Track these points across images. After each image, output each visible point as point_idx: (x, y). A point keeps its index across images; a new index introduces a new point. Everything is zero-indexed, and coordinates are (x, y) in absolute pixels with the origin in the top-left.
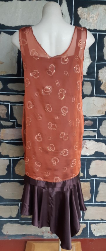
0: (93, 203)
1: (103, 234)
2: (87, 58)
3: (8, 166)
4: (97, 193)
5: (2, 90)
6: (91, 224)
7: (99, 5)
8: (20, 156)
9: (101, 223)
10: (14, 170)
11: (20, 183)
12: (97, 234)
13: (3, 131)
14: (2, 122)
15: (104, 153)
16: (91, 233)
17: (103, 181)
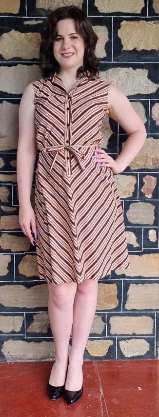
0: (122, 312)
1: (136, 354)
2: (107, 128)
3: (9, 264)
4: (126, 298)
5: (3, 168)
6: (119, 340)
7: (120, 68)
8: (24, 250)
9: (133, 339)
10: (17, 269)
11: (25, 286)
12: (128, 354)
13: (3, 218)
14: (2, 207)
15: (133, 246)
16: (120, 352)
17: (133, 282)
